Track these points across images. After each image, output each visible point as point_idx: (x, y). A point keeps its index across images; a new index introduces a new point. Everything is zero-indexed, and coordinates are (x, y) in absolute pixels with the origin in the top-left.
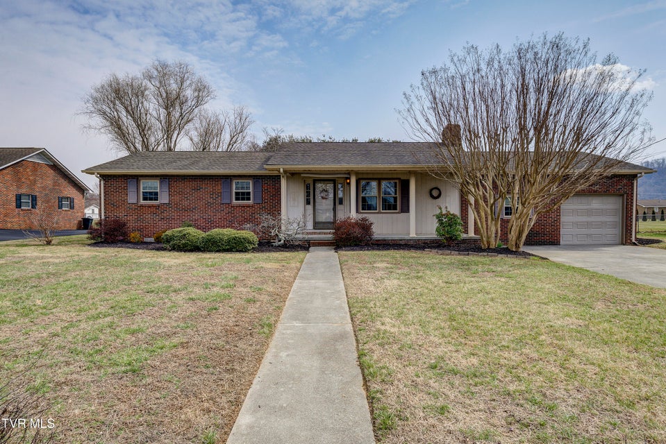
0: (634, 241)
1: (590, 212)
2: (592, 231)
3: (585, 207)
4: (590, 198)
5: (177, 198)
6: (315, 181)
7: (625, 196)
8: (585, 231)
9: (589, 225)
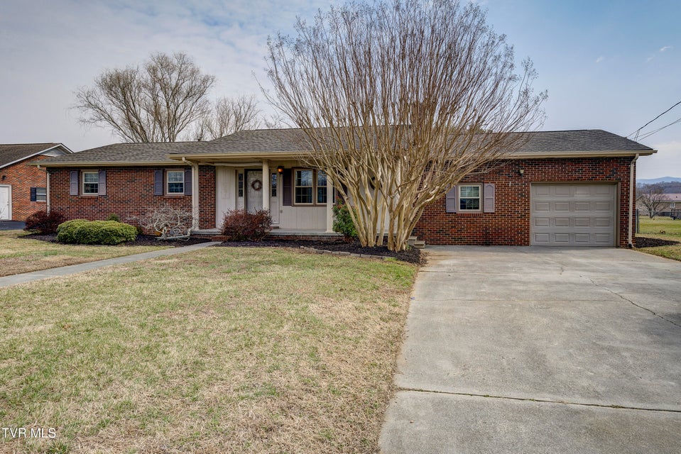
0: (630, 242)
1: (572, 206)
2: (576, 229)
3: (566, 199)
4: (573, 188)
5: (113, 190)
6: (247, 171)
7: (620, 184)
8: (565, 229)
9: (571, 221)
